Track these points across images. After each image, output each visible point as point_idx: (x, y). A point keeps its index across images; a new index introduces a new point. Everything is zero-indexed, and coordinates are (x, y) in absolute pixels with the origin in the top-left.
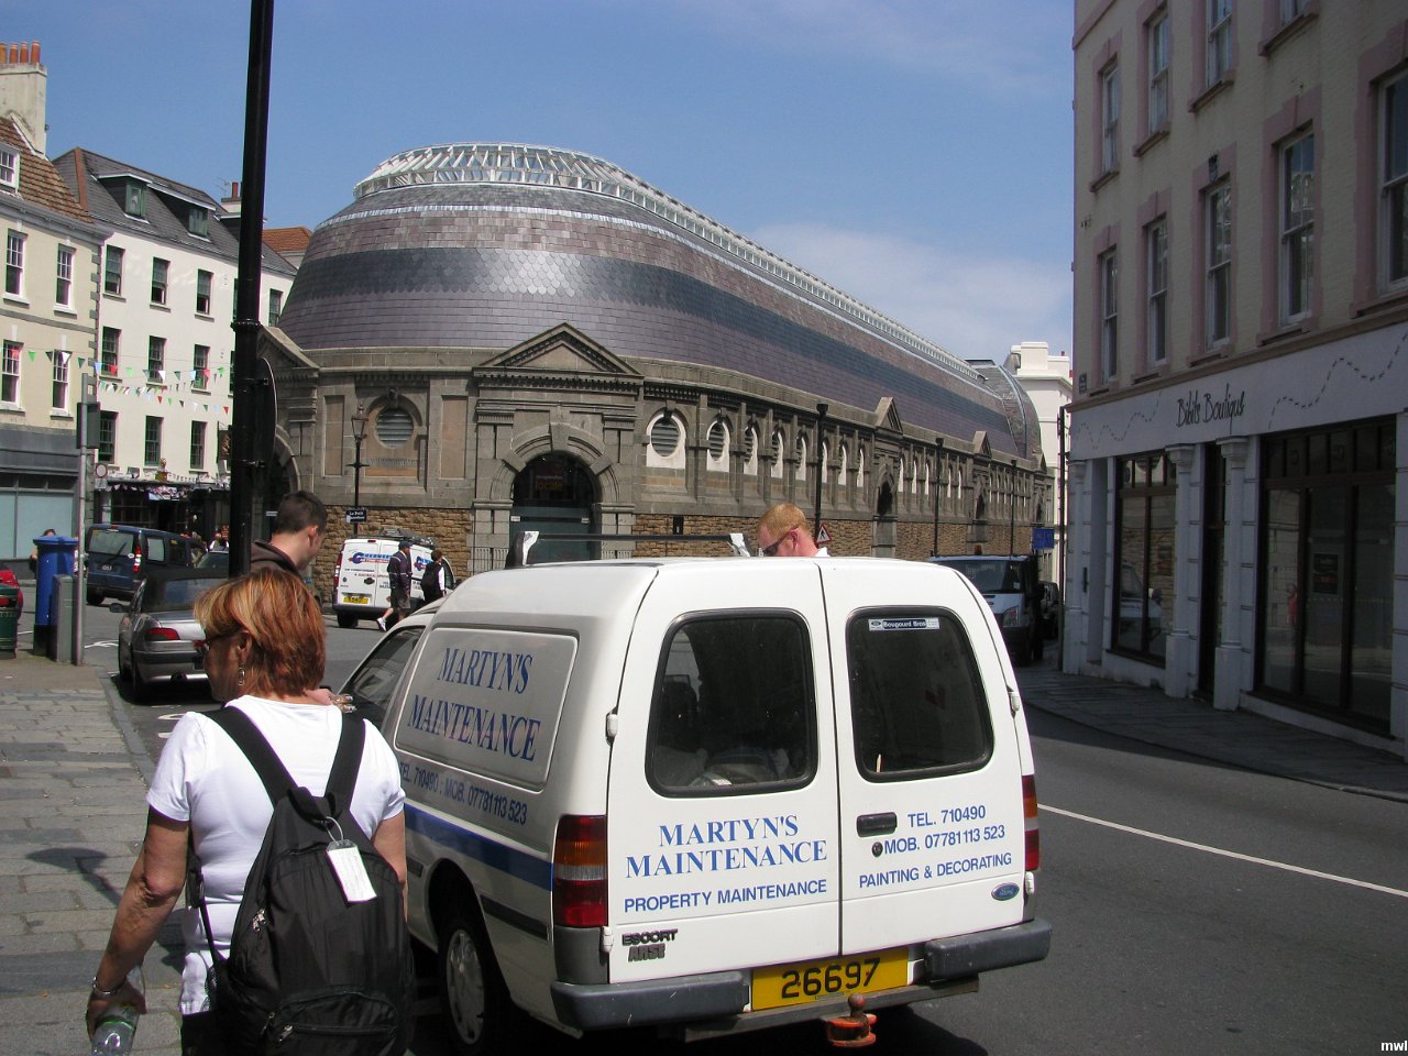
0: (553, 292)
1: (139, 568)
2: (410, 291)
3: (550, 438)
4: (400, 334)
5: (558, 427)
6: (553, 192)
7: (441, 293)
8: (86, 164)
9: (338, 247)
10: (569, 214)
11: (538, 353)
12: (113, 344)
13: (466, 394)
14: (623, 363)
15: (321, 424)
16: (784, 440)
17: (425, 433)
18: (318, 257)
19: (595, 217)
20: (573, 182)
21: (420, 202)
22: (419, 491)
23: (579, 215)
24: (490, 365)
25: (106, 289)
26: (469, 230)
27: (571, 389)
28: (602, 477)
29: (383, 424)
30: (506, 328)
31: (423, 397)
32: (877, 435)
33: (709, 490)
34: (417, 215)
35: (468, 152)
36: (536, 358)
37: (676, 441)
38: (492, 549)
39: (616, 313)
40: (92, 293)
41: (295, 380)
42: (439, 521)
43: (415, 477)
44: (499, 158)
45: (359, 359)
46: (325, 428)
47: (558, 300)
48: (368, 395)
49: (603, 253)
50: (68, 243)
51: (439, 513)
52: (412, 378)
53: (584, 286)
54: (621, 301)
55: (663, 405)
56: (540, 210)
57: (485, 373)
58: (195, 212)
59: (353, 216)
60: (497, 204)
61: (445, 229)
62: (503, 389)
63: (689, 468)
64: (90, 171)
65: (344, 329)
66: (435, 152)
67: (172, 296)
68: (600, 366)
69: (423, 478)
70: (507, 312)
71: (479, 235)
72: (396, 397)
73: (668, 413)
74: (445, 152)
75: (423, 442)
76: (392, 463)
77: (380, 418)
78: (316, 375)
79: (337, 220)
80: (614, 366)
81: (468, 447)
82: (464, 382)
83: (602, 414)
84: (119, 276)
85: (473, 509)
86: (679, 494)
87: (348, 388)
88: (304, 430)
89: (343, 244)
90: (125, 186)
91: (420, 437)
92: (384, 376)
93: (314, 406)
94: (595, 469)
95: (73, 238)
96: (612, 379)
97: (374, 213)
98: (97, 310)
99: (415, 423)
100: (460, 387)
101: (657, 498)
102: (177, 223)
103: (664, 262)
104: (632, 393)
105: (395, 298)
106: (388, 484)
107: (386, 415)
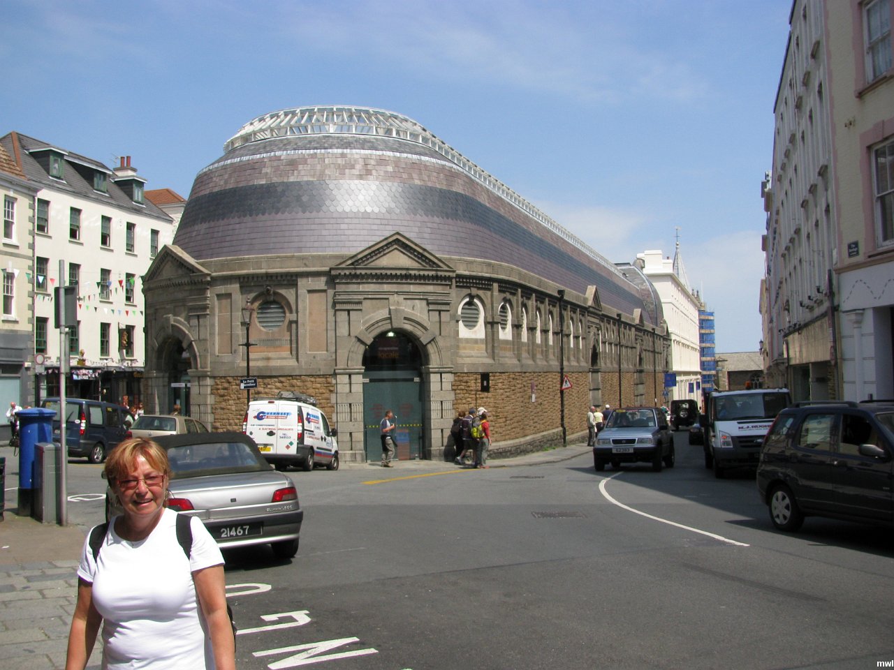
0: (384, 211)
1: (84, 431)
2: (277, 213)
3: (390, 318)
4: (271, 246)
5: (396, 310)
6: (377, 139)
7: (300, 215)
8: (20, 142)
9: (218, 185)
10: (391, 154)
11: (379, 255)
12: (43, 269)
13: (325, 288)
14: (440, 260)
15: (214, 315)
16: (541, 316)
17: (295, 319)
18: (203, 193)
19: (409, 156)
20: (389, 131)
21: (280, 149)
22: (293, 362)
23: (398, 154)
24: (343, 266)
25: (38, 229)
26: (319, 167)
27: (404, 281)
28: (429, 347)
29: (262, 313)
30: (351, 238)
31: (293, 291)
32: (589, 312)
33: (502, 353)
34: (278, 159)
35: (312, 112)
36: (377, 259)
37: (477, 318)
38: (350, 405)
39: (429, 225)
40: (29, 230)
41: (193, 283)
42: (309, 385)
43: (289, 352)
44: (335, 116)
45: (241, 266)
46: (217, 319)
47: (388, 216)
48: (250, 292)
49: (417, 182)
50: (11, 194)
51: (309, 379)
52: (284, 278)
53: (406, 206)
54: (433, 217)
55: (467, 291)
56: (369, 152)
57: (339, 271)
58: (98, 175)
59: (229, 162)
60: (337, 148)
61: (300, 167)
62: (354, 283)
63: (488, 338)
64: (23, 147)
65: (226, 244)
66: (286, 115)
67: (83, 234)
68: (424, 264)
69: (295, 352)
70: (351, 227)
71: (326, 171)
72: (272, 292)
73: (471, 297)
74: (294, 114)
75: (294, 326)
76: (271, 343)
77: (259, 309)
78: (209, 279)
79: (216, 165)
80: (434, 263)
81: (329, 328)
82: (323, 279)
83: (427, 300)
84: (46, 220)
85: (335, 375)
86: (483, 357)
87: (234, 288)
88: (201, 320)
89: (222, 183)
90: (49, 157)
91: (291, 322)
92: (262, 277)
93: (208, 302)
94: (424, 340)
95: (16, 191)
96: (434, 273)
97: (244, 158)
98: (34, 243)
99: (287, 311)
100: (321, 283)
101: (468, 361)
102: (85, 183)
103: (458, 188)
104: (447, 283)
105: (265, 220)
106: (268, 359)
107: (265, 306)
